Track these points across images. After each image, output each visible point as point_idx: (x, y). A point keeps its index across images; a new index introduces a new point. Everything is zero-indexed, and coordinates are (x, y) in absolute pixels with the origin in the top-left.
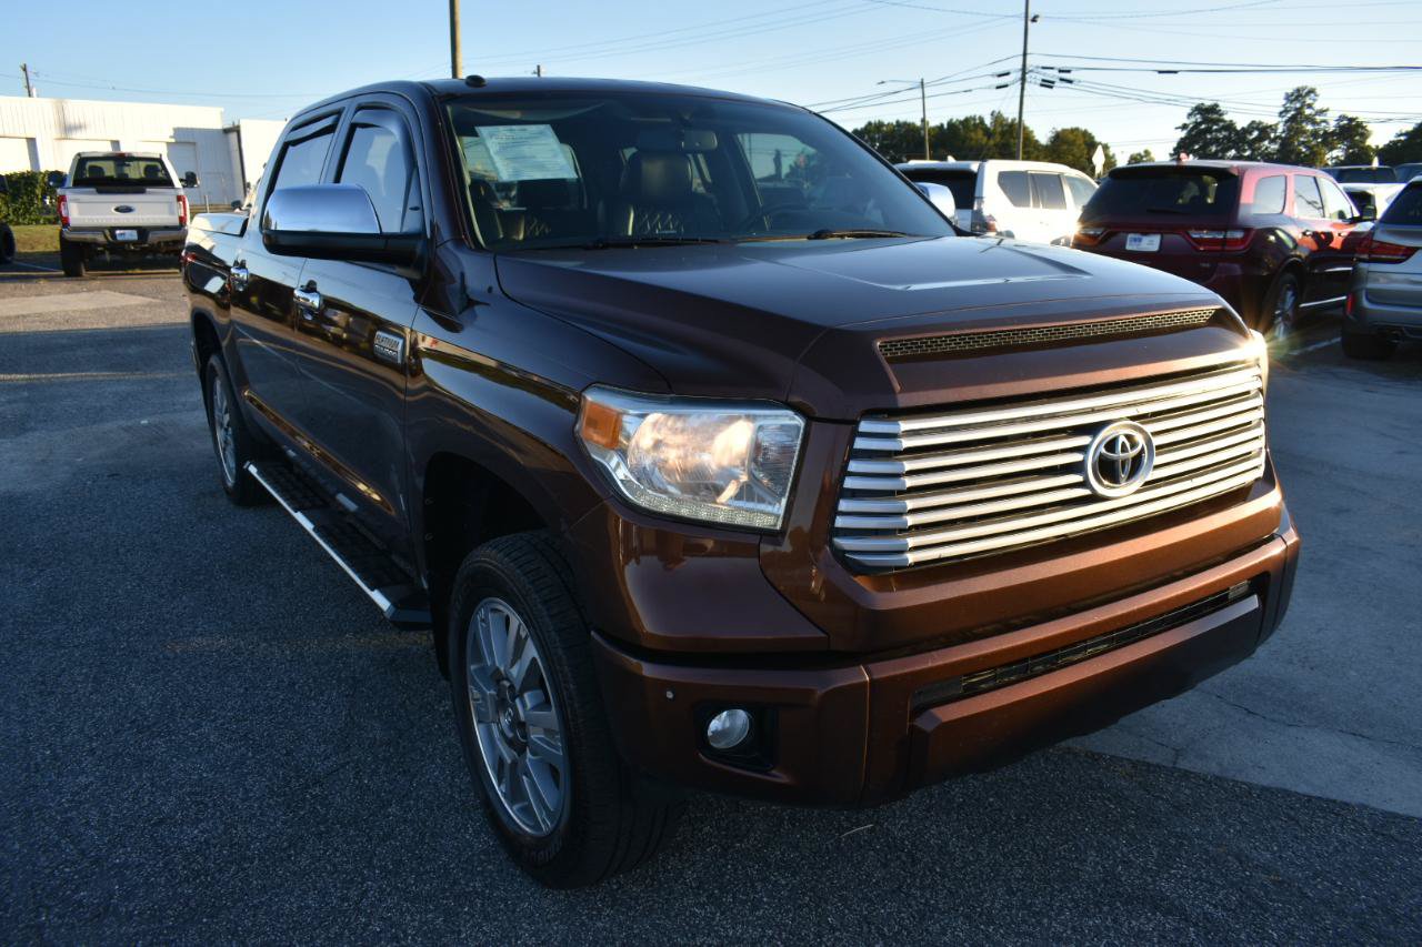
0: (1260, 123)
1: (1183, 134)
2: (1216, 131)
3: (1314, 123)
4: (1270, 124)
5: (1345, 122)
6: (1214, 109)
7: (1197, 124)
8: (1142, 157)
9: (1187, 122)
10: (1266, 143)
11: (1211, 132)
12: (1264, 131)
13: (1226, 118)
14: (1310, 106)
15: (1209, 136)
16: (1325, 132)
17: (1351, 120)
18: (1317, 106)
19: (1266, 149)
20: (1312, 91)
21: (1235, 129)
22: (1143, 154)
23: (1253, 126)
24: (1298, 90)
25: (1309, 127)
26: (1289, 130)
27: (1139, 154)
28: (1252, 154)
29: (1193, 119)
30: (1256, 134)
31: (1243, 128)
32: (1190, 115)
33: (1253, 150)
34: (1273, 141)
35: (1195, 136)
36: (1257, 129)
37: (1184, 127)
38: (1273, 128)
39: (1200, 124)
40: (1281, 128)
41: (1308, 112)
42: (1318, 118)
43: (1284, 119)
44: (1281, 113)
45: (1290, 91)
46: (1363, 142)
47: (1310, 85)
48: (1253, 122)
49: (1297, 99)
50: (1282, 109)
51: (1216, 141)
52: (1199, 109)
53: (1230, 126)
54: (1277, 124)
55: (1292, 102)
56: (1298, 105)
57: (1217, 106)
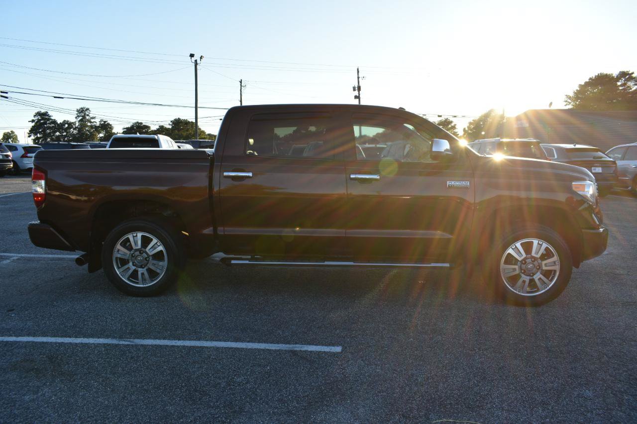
0: (68, 121)
1: (33, 124)
2: (49, 123)
3: (91, 122)
4: (72, 122)
5: (103, 122)
6: (46, 114)
7: (39, 120)
8: (10, 134)
9: (34, 119)
10: (72, 130)
11: (46, 124)
12: (70, 125)
13: (52, 118)
14: (88, 115)
15: (46, 126)
16: (95, 126)
17: (105, 122)
18: (91, 115)
19: (73, 132)
20: (88, 109)
21: (57, 123)
22: (10, 132)
23: (65, 122)
24: (82, 108)
25: (89, 124)
26: (81, 125)
27: (9, 133)
28: (67, 134)
29: (36, 118)
30: (67, 126)
31: (60, 123)
32: (35, 116)
33: (67, 133)
34: (75, 129)
35: (39, 125)
36: (67, 123)
37: (33, 121)
38: (74, 123)
39: (41, 120)
40: (77, 124)
41: (87, 118)
42: (92, 120)
43: (79, 120)
44: (76, 118)
45: (79, 108)
46: (111, 131)
47: (87, 107)
48: (65, 121)
49: (82, 112)
50: (76, 116)
51: (49, 128)
52: (39, 114)
53: (54, 122)
54: (75, 122)
55: (80, 113)
56: (83, 114)
57: (47, 112)
